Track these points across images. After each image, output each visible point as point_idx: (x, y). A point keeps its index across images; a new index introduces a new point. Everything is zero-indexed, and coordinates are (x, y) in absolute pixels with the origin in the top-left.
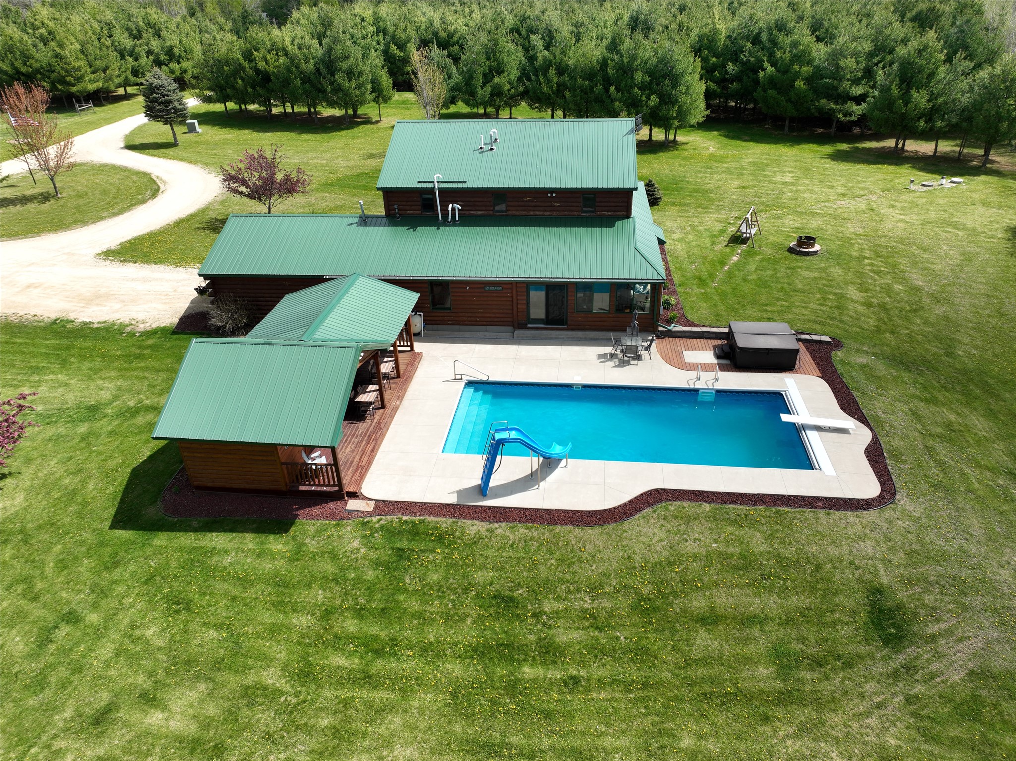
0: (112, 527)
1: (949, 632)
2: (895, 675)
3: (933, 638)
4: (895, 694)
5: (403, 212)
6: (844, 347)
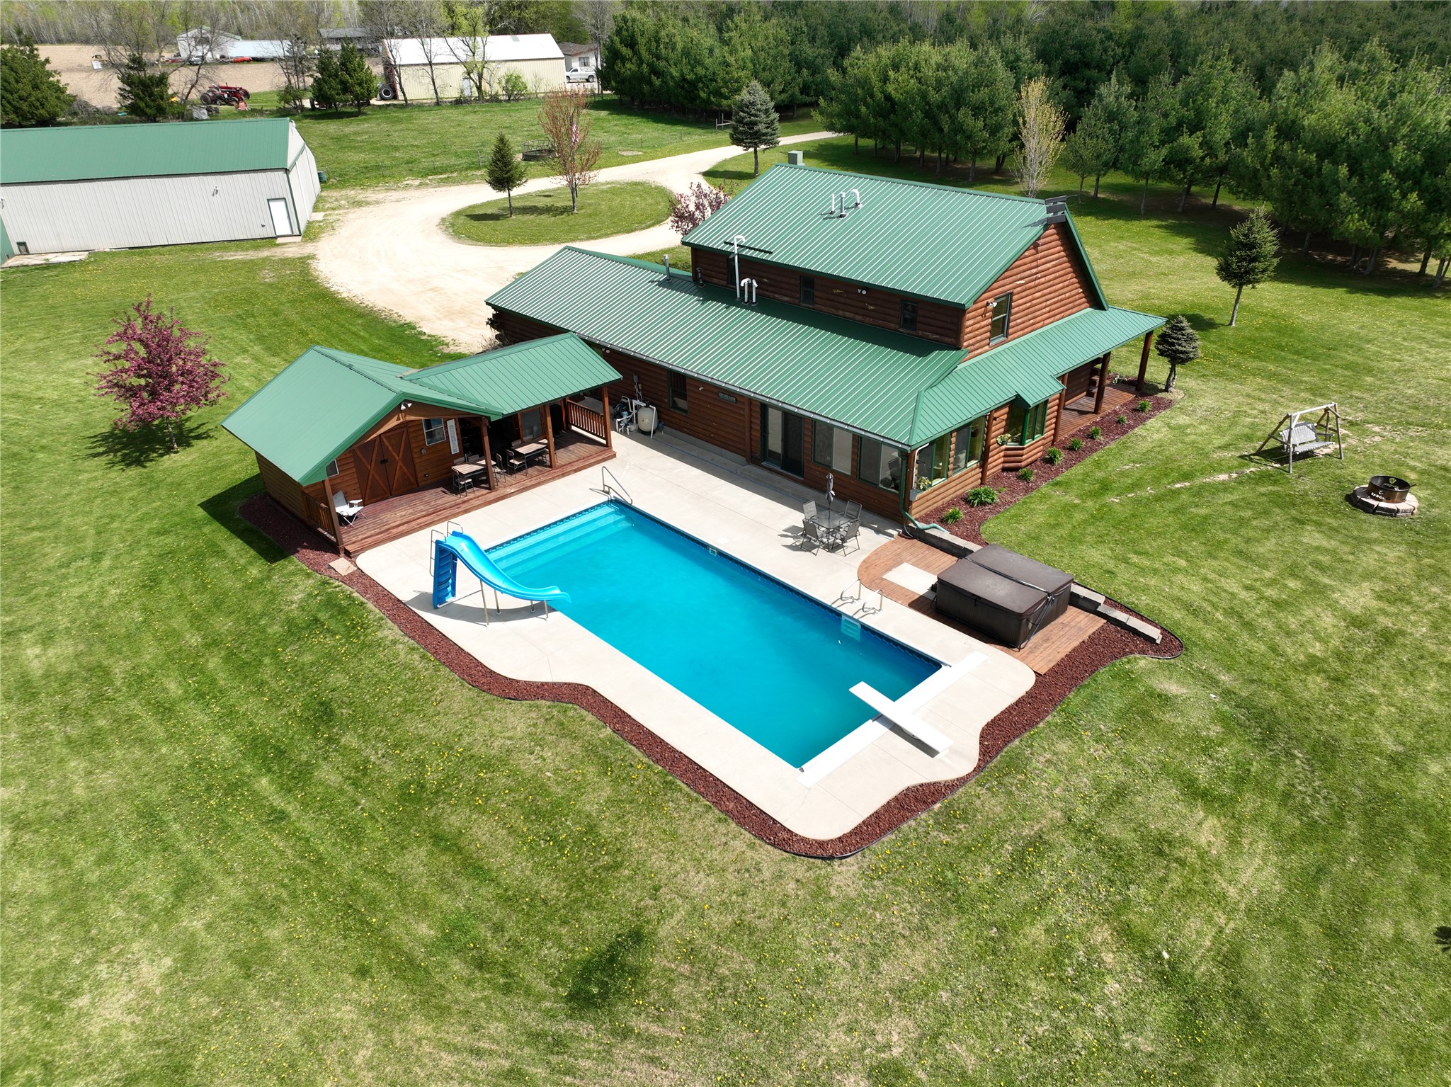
0: (202, 505)
1: (651, 1041)
2: (535, 1037)
3: (626, 1033)
4: (507, 1056)
5: (707, 279)
6: (1173, 660)
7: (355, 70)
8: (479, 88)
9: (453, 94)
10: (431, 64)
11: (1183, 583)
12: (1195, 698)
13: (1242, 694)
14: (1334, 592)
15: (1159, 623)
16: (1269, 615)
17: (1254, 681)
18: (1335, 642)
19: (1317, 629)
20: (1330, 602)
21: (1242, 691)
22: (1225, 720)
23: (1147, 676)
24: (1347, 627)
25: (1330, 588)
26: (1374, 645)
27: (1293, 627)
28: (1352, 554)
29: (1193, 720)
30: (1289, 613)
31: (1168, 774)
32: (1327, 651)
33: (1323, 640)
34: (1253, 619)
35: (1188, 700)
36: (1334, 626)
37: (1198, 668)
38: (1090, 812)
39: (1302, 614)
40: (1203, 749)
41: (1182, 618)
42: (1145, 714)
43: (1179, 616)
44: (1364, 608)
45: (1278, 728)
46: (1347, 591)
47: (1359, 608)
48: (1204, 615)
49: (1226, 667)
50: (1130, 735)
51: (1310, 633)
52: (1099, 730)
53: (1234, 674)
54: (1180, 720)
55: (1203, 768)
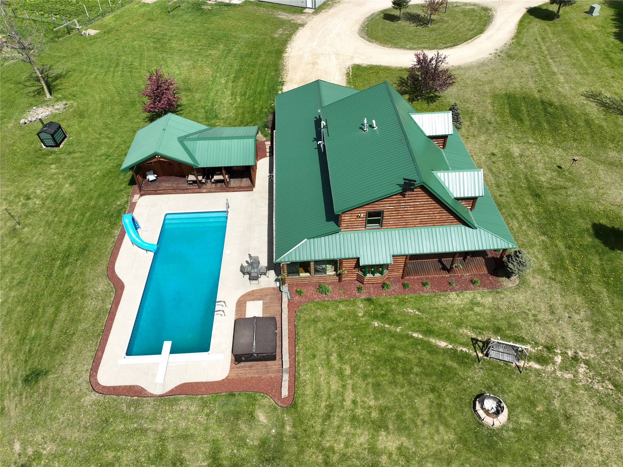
1: (20, 402)
2: (16, 379)
3: (21, 395)
4: (10, 378)
6: (280, 407)
11: (332, 381)
12: (265, 427)
13: (285, 439)
14: (385, 431)
15: (296, 390)
16: (343, 419)
17: (296, 438)
18: (350, 450)
19: (352, 439)
20: (376, 434)
21: (286, 438)
22: (264, 442)
23: (261, 406)
24: (365, 449)
25: (386, 428)
26: (364, 464)
27: (344, 431)
28: (424, 422)
29: (251, 434)
30: (352, 424)
31: (214, 443)
32: (342, 450)
33: (347, 445)
34: (333, 416)
35: (261, 425)
36: (361, 444)
37: (284, 417)
38: (171, 434)
39: (356, 429)
40: (239, 446)
41: (308, 395)
42: (238, 419)
43: (308, 393)
44: (385, 447)
45: (277, 460)
46: (391, 435)
47: (383, 446)
48: (318, 400)
49: (294, 426)
50: (220, 422)
51: (346, 439)
52: (213, 412)
53: (293, 430)
54: (246, 430)
55: (230, 451)
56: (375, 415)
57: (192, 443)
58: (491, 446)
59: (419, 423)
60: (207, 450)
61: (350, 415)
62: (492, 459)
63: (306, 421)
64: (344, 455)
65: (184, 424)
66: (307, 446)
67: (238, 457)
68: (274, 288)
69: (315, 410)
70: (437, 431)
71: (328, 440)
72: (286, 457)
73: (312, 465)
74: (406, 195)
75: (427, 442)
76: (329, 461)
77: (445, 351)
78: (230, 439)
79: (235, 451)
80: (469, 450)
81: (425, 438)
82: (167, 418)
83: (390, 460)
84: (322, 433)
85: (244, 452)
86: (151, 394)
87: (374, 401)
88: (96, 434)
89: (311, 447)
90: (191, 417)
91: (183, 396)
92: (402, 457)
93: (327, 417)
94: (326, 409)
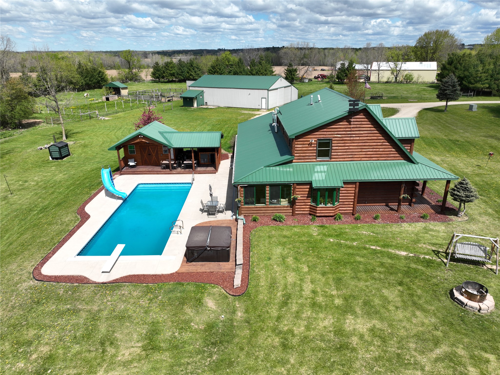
6: (231, 296)
7: (350, 70)
8: (396, 78)
9: (385, 80)
10: (379, 70)
11: (289, 276)
12: (213, 312)
13: (235, 324)
14: (352, 315)
15: (250, 282)
16: (302, 305)
17: (248, 323)
18: (313, 333)
19: (314, 323)
20: (342, 318)
21: (237, 323)
22: (210, 327)
23: (209, 294)
24: (330, 331)
25: (354, 313)
26: (330, 345)
27: (304, 316)
28: (397, 308)
29: (197, 318)
30: (313, 310)
31: (153, 325)
32: (302, 333)
33: (308, 328)
34: (291, 303)
35: (209, 310)
36: (325, 327)
37: (235, 304)
38: (106, 315)
39: (318, 314)
40: (182, 328)
41: (263, 286)
42: (183, 304)
43: (262, 284)
44: (354, 329)
45: (226, 344)
46: (360, 318)
47: (351, 328)
48: (274, 290)
49: (247, 311)
50: (163, 305)
51: (308, 323)
52: (157, 297)
53: (245, 315)
54: (192, 314)
55: (170, 333)
56: (338, 302)
57: (129, 324)
58: (484, 329)
59: (391, 308)
60: (144, 331)
61: (310, 302)
62: (489, 341)
63: (260, 308)
64: (305, 337)
65: (123, 307)
66: (262, 330)
67: (179, 340)
68: (230, 220)
69: (270, 298)
70: (414, 315)
71: (286, 324)
72: (236, 340)
73: (268, 347)
74: (351, 121)
75: (404, 324)
76: (288, 344)
77: (407, 258)
78: (172, 322)
79: (176, 334)
80: (458, 332)
81: (401, 321)
82: (105, 301)
83: (362, 341)
84: (279, 318)
85: (187, 336)
86: (93, 282)
87: (336, 291)
88: (22, 313)
89: (266, 331)
90: (132, 301)
91: (127, 284)
92: (377, 338)
93: (285, 303)
94: (283, 297)
